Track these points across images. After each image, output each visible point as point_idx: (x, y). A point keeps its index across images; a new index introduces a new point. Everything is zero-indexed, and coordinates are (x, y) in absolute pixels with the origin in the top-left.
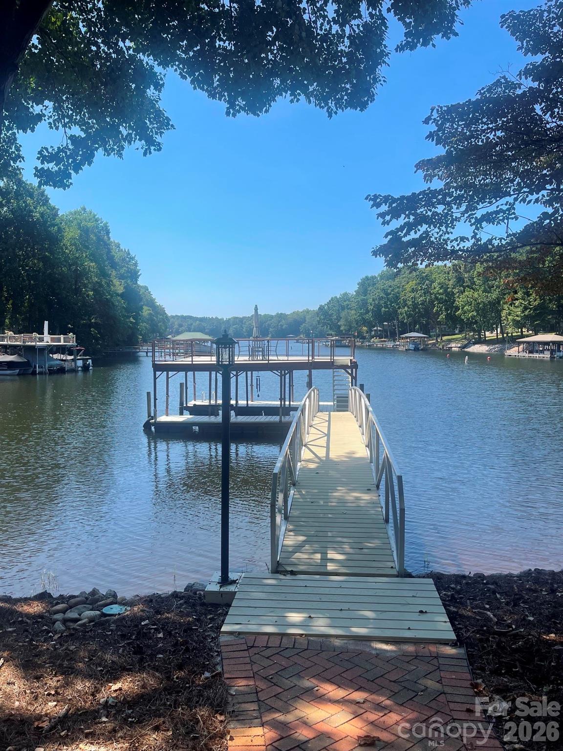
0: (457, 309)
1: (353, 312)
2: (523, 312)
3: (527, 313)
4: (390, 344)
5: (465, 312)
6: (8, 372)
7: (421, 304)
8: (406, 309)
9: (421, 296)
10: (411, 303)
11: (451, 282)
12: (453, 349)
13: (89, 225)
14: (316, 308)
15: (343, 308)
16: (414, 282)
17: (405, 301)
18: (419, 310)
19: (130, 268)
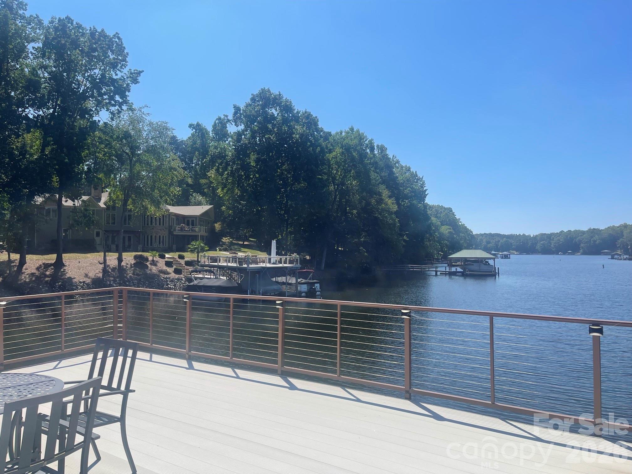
13: (353, 142)
19: (414, 188)
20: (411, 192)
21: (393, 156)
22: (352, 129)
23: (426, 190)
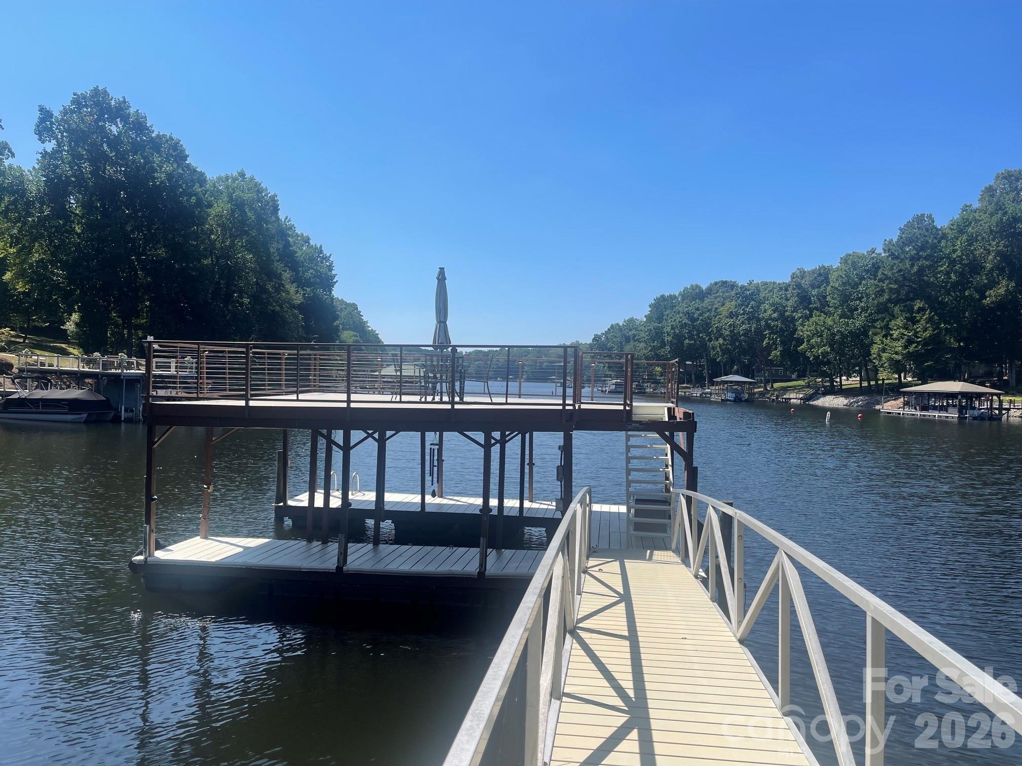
0: (800, 341)
1: (642, 345)
2: (906, 347)
3: (911, 348)
4: (697, 392)
5: (813, 347)
6: (69, 417)
7: (744, 335)
8: (721, 341)
9: (743, 323)
10: (728, 333)
11: (790, 303)
12: (792, 401)
13: (247, 196)
14: (589, 341)
15: (628, 340)
16: (733, 303)
17: (719, 330)
18: (740, 344)
19: (319, 272)
20: (315, 276)
21: (286, 218)
22: (242, 175)
23: (335, 276)
